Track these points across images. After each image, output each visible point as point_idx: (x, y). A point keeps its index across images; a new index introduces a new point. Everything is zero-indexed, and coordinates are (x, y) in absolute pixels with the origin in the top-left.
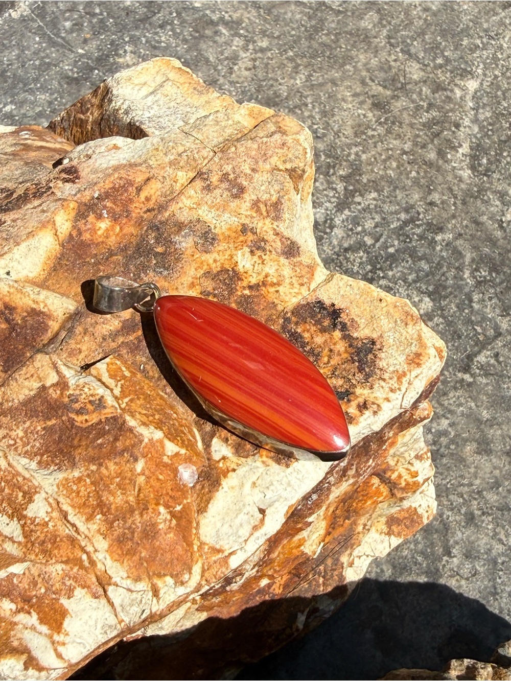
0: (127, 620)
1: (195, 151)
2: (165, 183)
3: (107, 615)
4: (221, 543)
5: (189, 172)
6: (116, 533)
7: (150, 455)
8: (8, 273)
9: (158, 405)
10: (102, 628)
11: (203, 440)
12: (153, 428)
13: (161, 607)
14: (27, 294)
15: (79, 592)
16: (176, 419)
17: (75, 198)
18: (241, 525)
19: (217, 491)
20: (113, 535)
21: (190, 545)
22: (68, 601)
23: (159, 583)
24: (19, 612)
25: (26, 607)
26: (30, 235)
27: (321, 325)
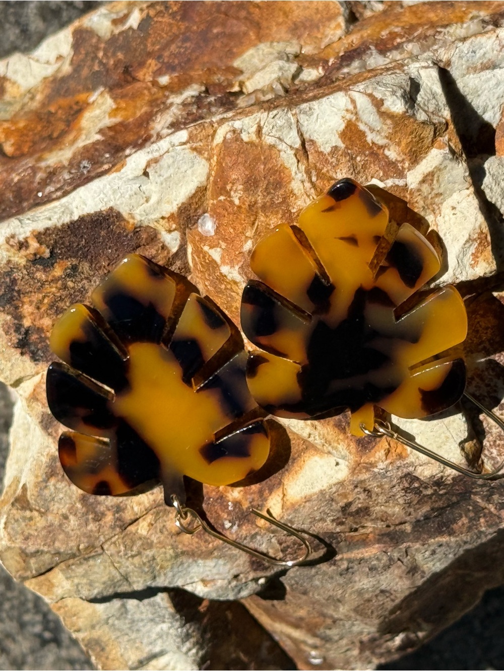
0: (290, 115)
1: (122, 553)
2: (162, 525)
3: (306, 123)
4: (192, 156)
5: (134, 532)
6: (282, 192)
7: (237, 253)
8: (337, 464)
9: (220, 298)
10: (312, 114)
11: (186, 254)
12: (229, 277)
13: (259, 115)
14: (321, 437)
15: (327, 149)
16: (207, 280)
17: (257, 530)
18: (169, 167)
19: (183, 204)
20: (285, 191)
21: (219, 163)
22: (337, 144)
23: (254, 137)
24: (382, 146)
25: (375, 149)
26: (308, 499)
27: (41, 337)
